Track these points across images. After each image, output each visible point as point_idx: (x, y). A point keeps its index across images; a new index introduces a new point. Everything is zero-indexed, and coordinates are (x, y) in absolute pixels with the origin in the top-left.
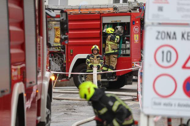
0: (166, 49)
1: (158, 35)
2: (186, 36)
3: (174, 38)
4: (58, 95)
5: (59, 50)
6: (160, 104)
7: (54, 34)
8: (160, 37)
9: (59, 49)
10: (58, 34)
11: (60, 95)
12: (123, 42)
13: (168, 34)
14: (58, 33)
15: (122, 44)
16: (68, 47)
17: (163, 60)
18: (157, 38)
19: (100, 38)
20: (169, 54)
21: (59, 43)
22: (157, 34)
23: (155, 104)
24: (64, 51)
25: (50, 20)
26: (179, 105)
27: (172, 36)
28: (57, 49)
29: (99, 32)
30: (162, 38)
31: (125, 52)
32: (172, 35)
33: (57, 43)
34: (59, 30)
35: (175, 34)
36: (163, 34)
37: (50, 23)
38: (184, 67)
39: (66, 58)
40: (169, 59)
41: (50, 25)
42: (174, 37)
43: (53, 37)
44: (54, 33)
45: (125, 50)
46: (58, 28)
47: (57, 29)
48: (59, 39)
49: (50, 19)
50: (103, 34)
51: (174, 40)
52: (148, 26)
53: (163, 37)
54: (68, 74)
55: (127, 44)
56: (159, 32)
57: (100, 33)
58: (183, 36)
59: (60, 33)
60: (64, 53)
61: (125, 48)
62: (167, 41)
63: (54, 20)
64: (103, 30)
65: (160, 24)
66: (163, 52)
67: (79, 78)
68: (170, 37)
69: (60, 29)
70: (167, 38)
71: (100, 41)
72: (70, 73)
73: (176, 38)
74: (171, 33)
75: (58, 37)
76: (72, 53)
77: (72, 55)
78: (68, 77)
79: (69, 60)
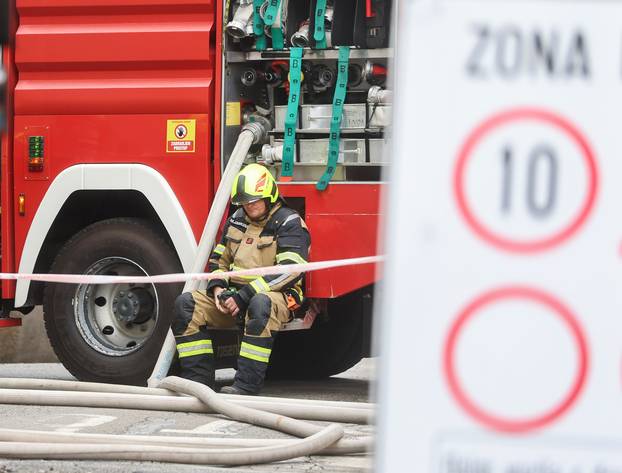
0: (525, 137)
1: (478, 51)
3: (578, 71)
8: (488, 60)
12: (354, 90)
13: (538, 42)
15: (347, 101)
17: (506, 203)
18: (473, 69)
19: (209, 66)
20: (543, 166)
22: (470, 41)
27: (561, 60)
29: (207, 28)
30: (502, 68)
31: (360, 150)
32: (563, 52)
35: (579, 42)
36: (511, 45)
40: (541, 198)
42: (577, 60)
45: (361, 143)
50: (230, 39)
51: (577, 83)
53: (510, 59)
54: (14, 282)
55: (376, 105)
56: (484, 33)
57: (213, 34)
61: (360, 127)
62: (536, 89)
64: (231, 18)
66: (507, 156)
67: (79, 312)
68: (550, 64)
70: (532, 70)
71: (213, 83)
72: (25, 276)
73: (586, 70)
74: (555, 37)
76: (40, 156)
77: (41, 171)
78: (13, 300)
79: (22, 200)
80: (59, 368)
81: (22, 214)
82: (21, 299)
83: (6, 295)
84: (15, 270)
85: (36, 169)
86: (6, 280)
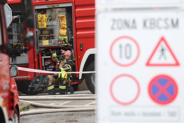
0: (124, 42)
1: (113, 25)
2: (148, 24)
4: (63, 103)
5: (66, 45)
6: (119, 114)
7: (59, 25)
8: (115, 26)
9: (66, 43)
10: (64, 25)
11: (66, 102)
13: (125, 22)
14: (64, 23)
16: (77, 40)
17: (121, 56)
18: (113, 28)
20: (128, 48)
21: (65, 36)
23: (114, 114)
24: (72, 45)
25: (53, 7)
26: (145, 114)
28: (64, 43)
30: (118, 28)
32: (131, 24)
33: (63, 36)
34: (65, 19)
35: (134, 22)
36: (120, 23)
37: (54, 10)
38: (148, 64)
39: (74, 54)
40: (128, 55)
41: (53, 13)
43: (58, 28)
44: (59, 22)
46: (64, 17)
47: (62, 18)
48: (65, 30)
49: (53, 5)
52: (100, 12)
53: (120, 26)
54: (79, 74)
56: (114, 20)
58: (145, 24)
59: (66, 23)
60: (72, 47)
63: (58, 7)
65: (116, 10)
66: (121, 46)
68: (128, 26)
69: (65, 17)
72: (81, 72)
73: (135, 27)
74: (129, 20)
75: (64, 28)
76: (82, 47)
77: (83, 50)
78: (79, 78)
79: (79, 57)
80: (89, 91)
81: (79, 60)
82: (80, 78)
83: (77, 77)
84: (79, 71)
85: (82, 50)
86: (77, 74)
